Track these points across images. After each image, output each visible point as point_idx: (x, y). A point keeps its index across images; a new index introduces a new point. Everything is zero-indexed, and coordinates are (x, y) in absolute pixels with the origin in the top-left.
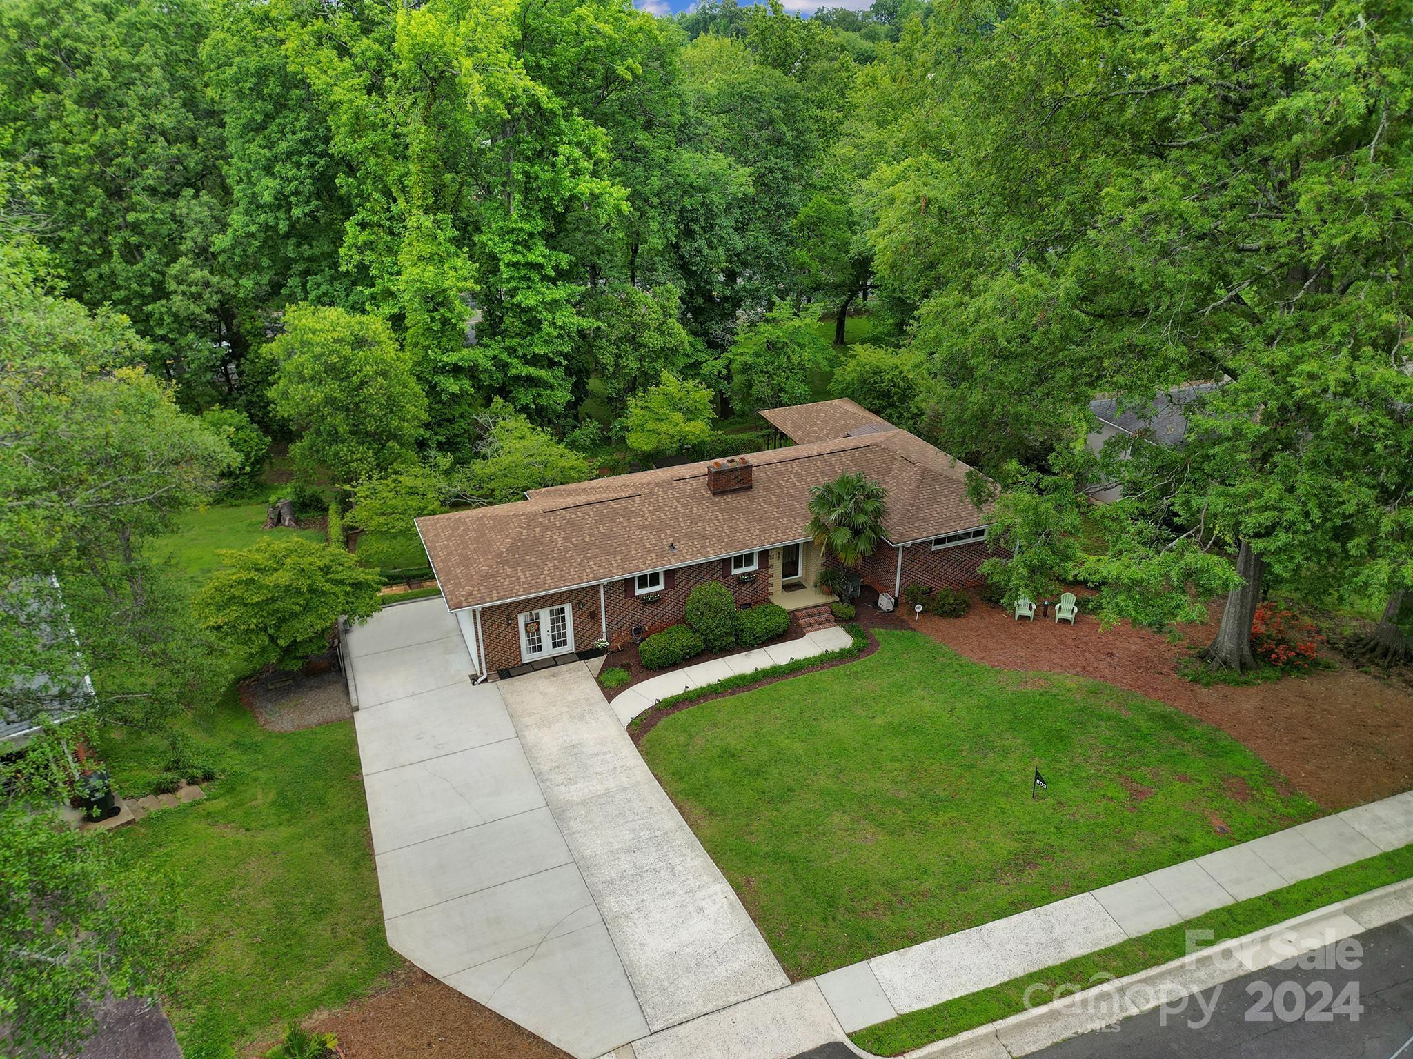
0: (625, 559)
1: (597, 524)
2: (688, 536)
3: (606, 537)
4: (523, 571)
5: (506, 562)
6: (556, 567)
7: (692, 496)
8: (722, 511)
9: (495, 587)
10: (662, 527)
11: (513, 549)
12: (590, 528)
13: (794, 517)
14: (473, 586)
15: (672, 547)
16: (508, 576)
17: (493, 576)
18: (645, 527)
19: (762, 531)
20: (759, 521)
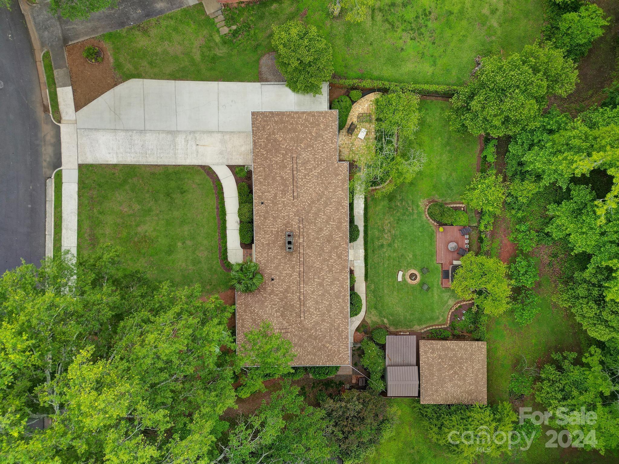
0: (261, 183)
1: (282, 177)
2: (267, 212)
3: (274, 179)
4: (264, 141)
5: (270, 135)
6: (263, 155)
7: (288, 223)
8: (278, 232)
9: (258, 129)
10: (275, 204)
11: (275, 140)
12: (280, 173)
13: (267, 261)
14: (260, 121)
15: (262, 203)
16: (262, 135)
17: (263, 130)
18: (276, 196)
19: (263, 243)
20: (268, 245)
